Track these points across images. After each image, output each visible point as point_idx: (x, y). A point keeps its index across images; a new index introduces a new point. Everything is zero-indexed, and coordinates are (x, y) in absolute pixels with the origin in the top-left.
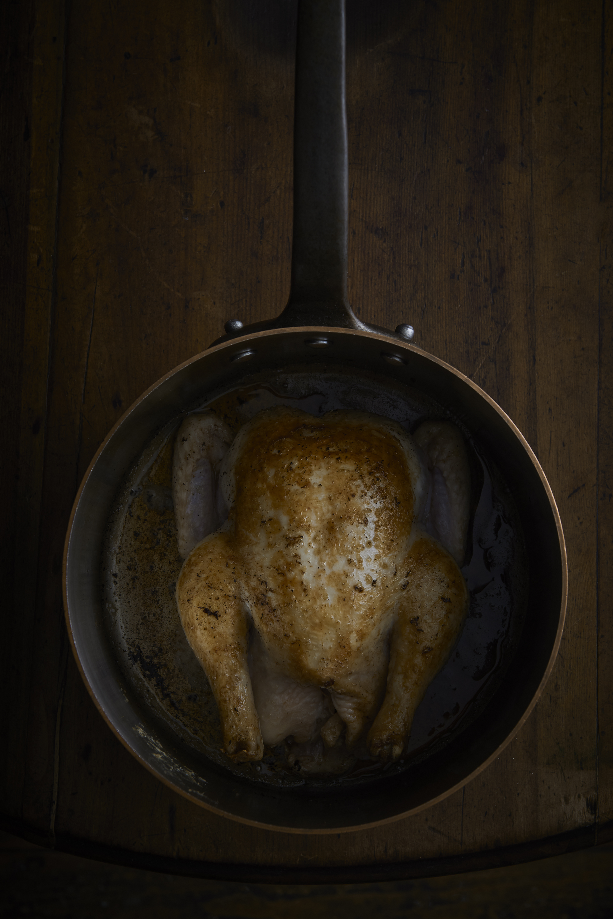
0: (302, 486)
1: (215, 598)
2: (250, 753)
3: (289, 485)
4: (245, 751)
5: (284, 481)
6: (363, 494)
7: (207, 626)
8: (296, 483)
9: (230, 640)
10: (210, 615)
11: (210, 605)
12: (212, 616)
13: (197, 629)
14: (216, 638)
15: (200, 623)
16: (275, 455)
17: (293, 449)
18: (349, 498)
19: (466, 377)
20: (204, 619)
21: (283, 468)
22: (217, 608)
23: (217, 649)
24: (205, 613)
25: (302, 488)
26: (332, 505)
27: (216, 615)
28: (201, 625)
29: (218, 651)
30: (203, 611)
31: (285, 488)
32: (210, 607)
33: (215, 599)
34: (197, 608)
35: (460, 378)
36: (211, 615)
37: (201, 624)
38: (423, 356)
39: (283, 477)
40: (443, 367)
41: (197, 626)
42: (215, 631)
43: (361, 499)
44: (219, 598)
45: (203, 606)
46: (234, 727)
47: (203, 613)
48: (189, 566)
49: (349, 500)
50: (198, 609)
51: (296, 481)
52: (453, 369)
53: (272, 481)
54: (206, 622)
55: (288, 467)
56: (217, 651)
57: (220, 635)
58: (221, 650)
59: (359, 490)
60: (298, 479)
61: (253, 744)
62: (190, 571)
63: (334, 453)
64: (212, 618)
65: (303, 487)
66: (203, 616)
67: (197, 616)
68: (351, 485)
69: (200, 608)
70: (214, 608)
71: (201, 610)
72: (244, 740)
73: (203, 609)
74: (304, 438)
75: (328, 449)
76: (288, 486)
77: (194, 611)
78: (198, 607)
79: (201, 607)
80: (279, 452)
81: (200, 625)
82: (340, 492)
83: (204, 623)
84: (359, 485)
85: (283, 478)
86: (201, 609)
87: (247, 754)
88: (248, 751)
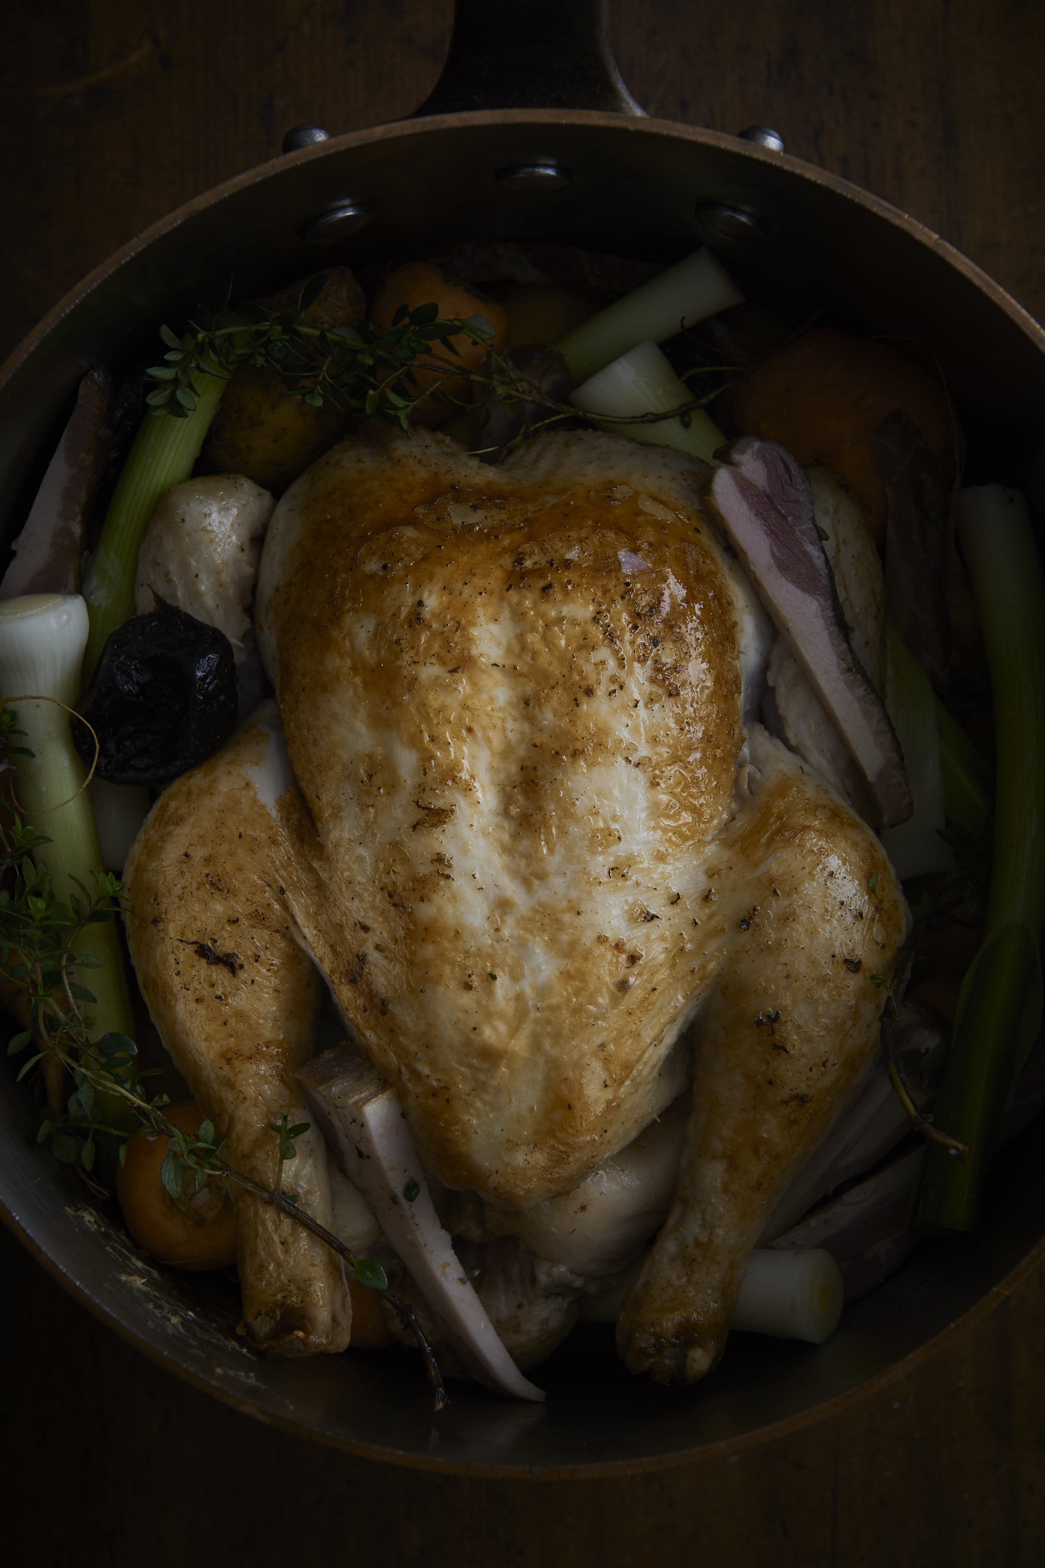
0: (451, 667)
1: (229, 917)
2: (313, 1338)
3: (415, 662)
4: (301, 1334)
5: (402, 652)
6: (616, 687)
7: (205, 993)
8: (433, 660)
9: (268, 1031)
10: (213, 963)
11: (216, 937)
12: (221, 966)
13: (177, 1001)
14: (228, 1025)
15: (185, 985)
16: (373, 576)
17: (422, 559)
18: (576, 700)
19: (936, 236)
20: (197, 974)
21: (395, 615)
22: (232, 944)
23: (230, 1056)
24: (200, 956)
25: (450, 672)
26: (531, 719)
27: (229, 963)
28: (188, 989)
29: (233, 1060)
30: (196, 952)
31: (405, 673)
32: (215, 941)
33: (228, 921)
34: (178, 943)
35: (921, 239)
36: (217, 964)
37: (187, 987)
38: (819, 182)
39: (397, 642)
40: (875, 210)
41: (176, 992)
42: (227, 1005)
43: (610, 700)
44: (238, 919)
45: (194, 939)
46: (272, 1267)
47: (196, 957)
48: (160, 824)
49: (578, 705)
50: (182, 946)
51: (434, 651)
52: (900, 217)
53: (367, 653)
54: (202, 981)
55: (410, 614)
56: (231, 1059)
57: (240, 1015)
58: (241, 1058)
59: (604, 677)
60: (440, 646)
61: (322, 1315)
62: (162, 837)
63: (538, 572)
64: (219, 974)
65: (453, 671)
66: (194, 966)
67: (178, 963)
68: (581, 662)
69: (188, 943)
70: (226, 945)
71: (190, 950)
72: (298, 1306)
73: (195, 947)
74: (453, 529)
75: (519, 561)
76: (413, 666)
77: (170, 950)
78: (182, 941)
79: (190, 941)
80: (385, 567)
81: (185, 990)
82: (552, 683)
83: (195, 984)
84: (603, 662)
85: (400, 644)
86: (189, 945)
87: (304, 1342)
88: (307, 1334)
